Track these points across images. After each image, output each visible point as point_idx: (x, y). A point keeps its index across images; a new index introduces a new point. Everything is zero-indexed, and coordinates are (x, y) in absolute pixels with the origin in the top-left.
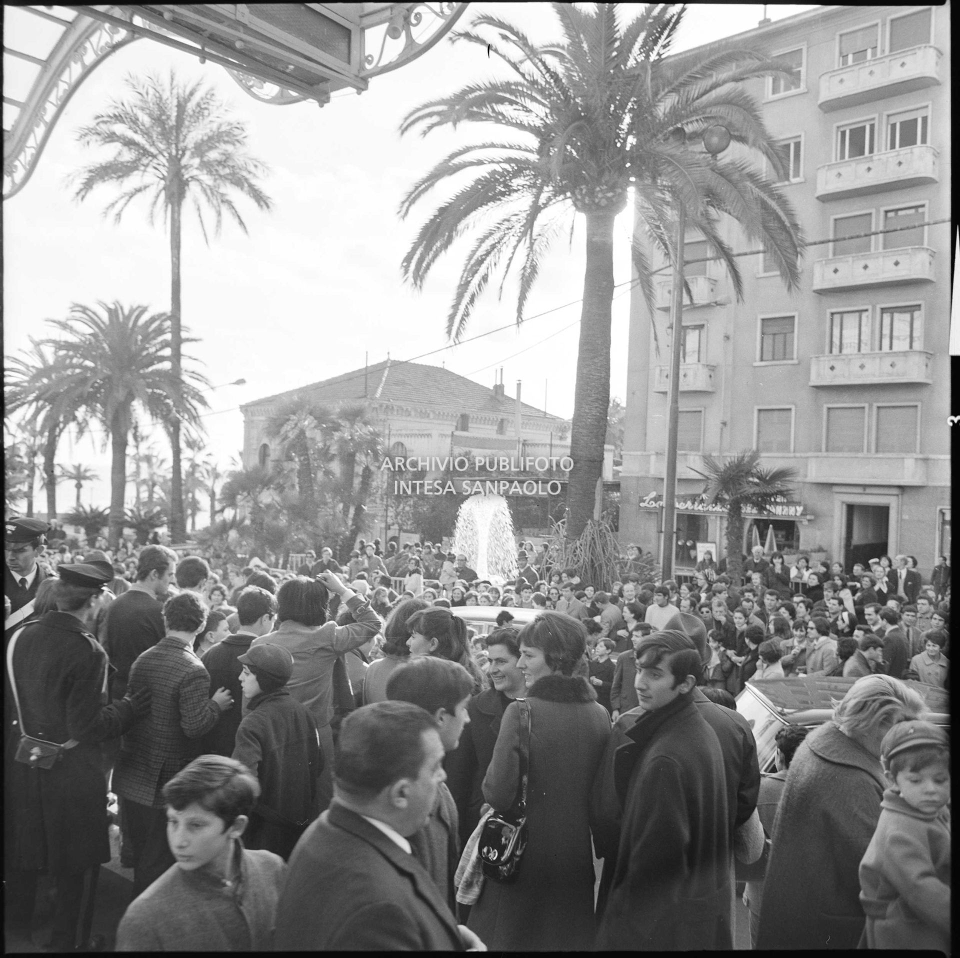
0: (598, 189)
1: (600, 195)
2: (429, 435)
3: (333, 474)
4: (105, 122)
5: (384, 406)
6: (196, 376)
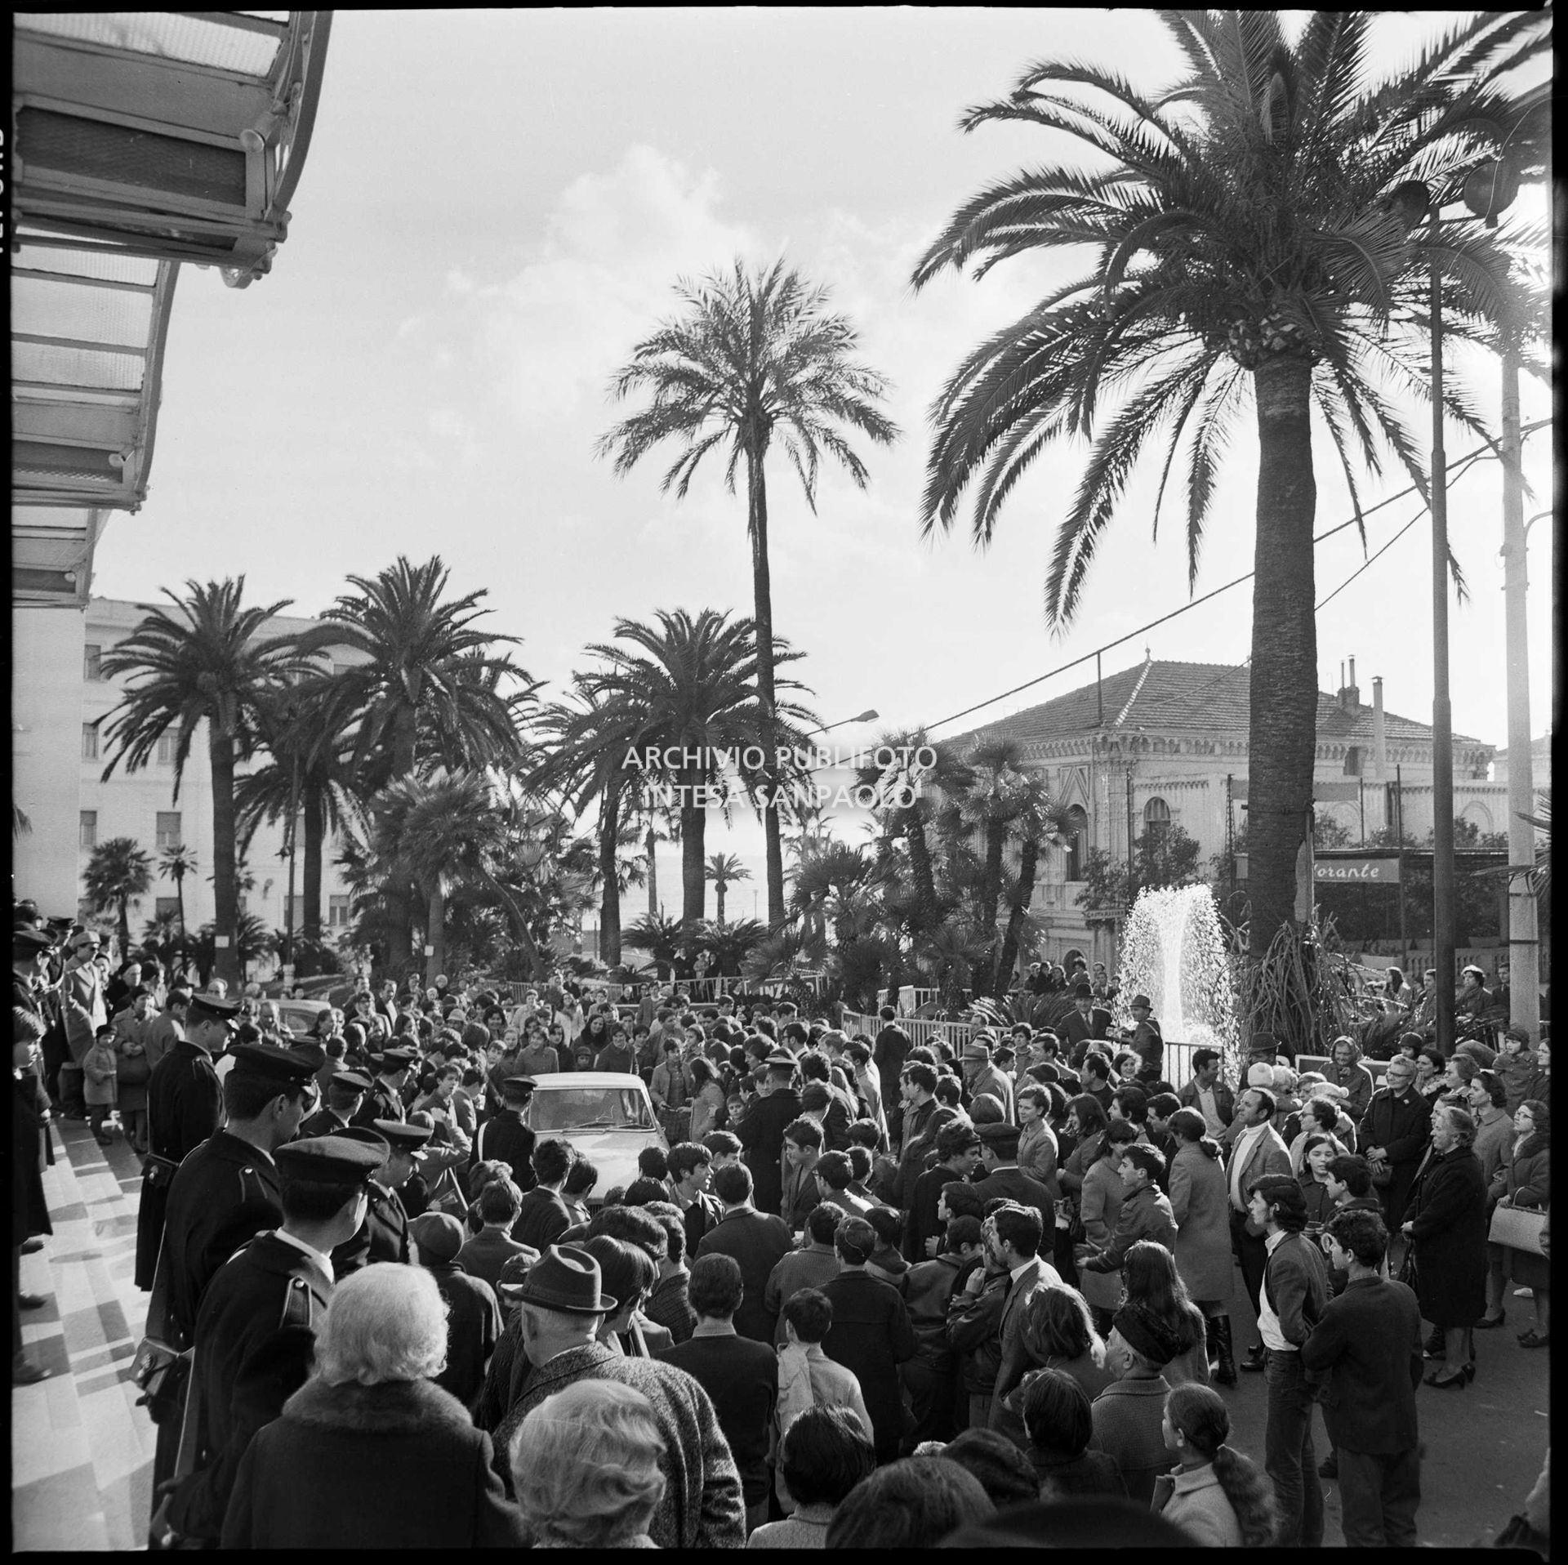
0: (1265, 321)
1: (1269, 333)
2: (1204, 784)
3: (974, 857)
4: (649, 353)
5: (1130, 739)
6: (798, 711)
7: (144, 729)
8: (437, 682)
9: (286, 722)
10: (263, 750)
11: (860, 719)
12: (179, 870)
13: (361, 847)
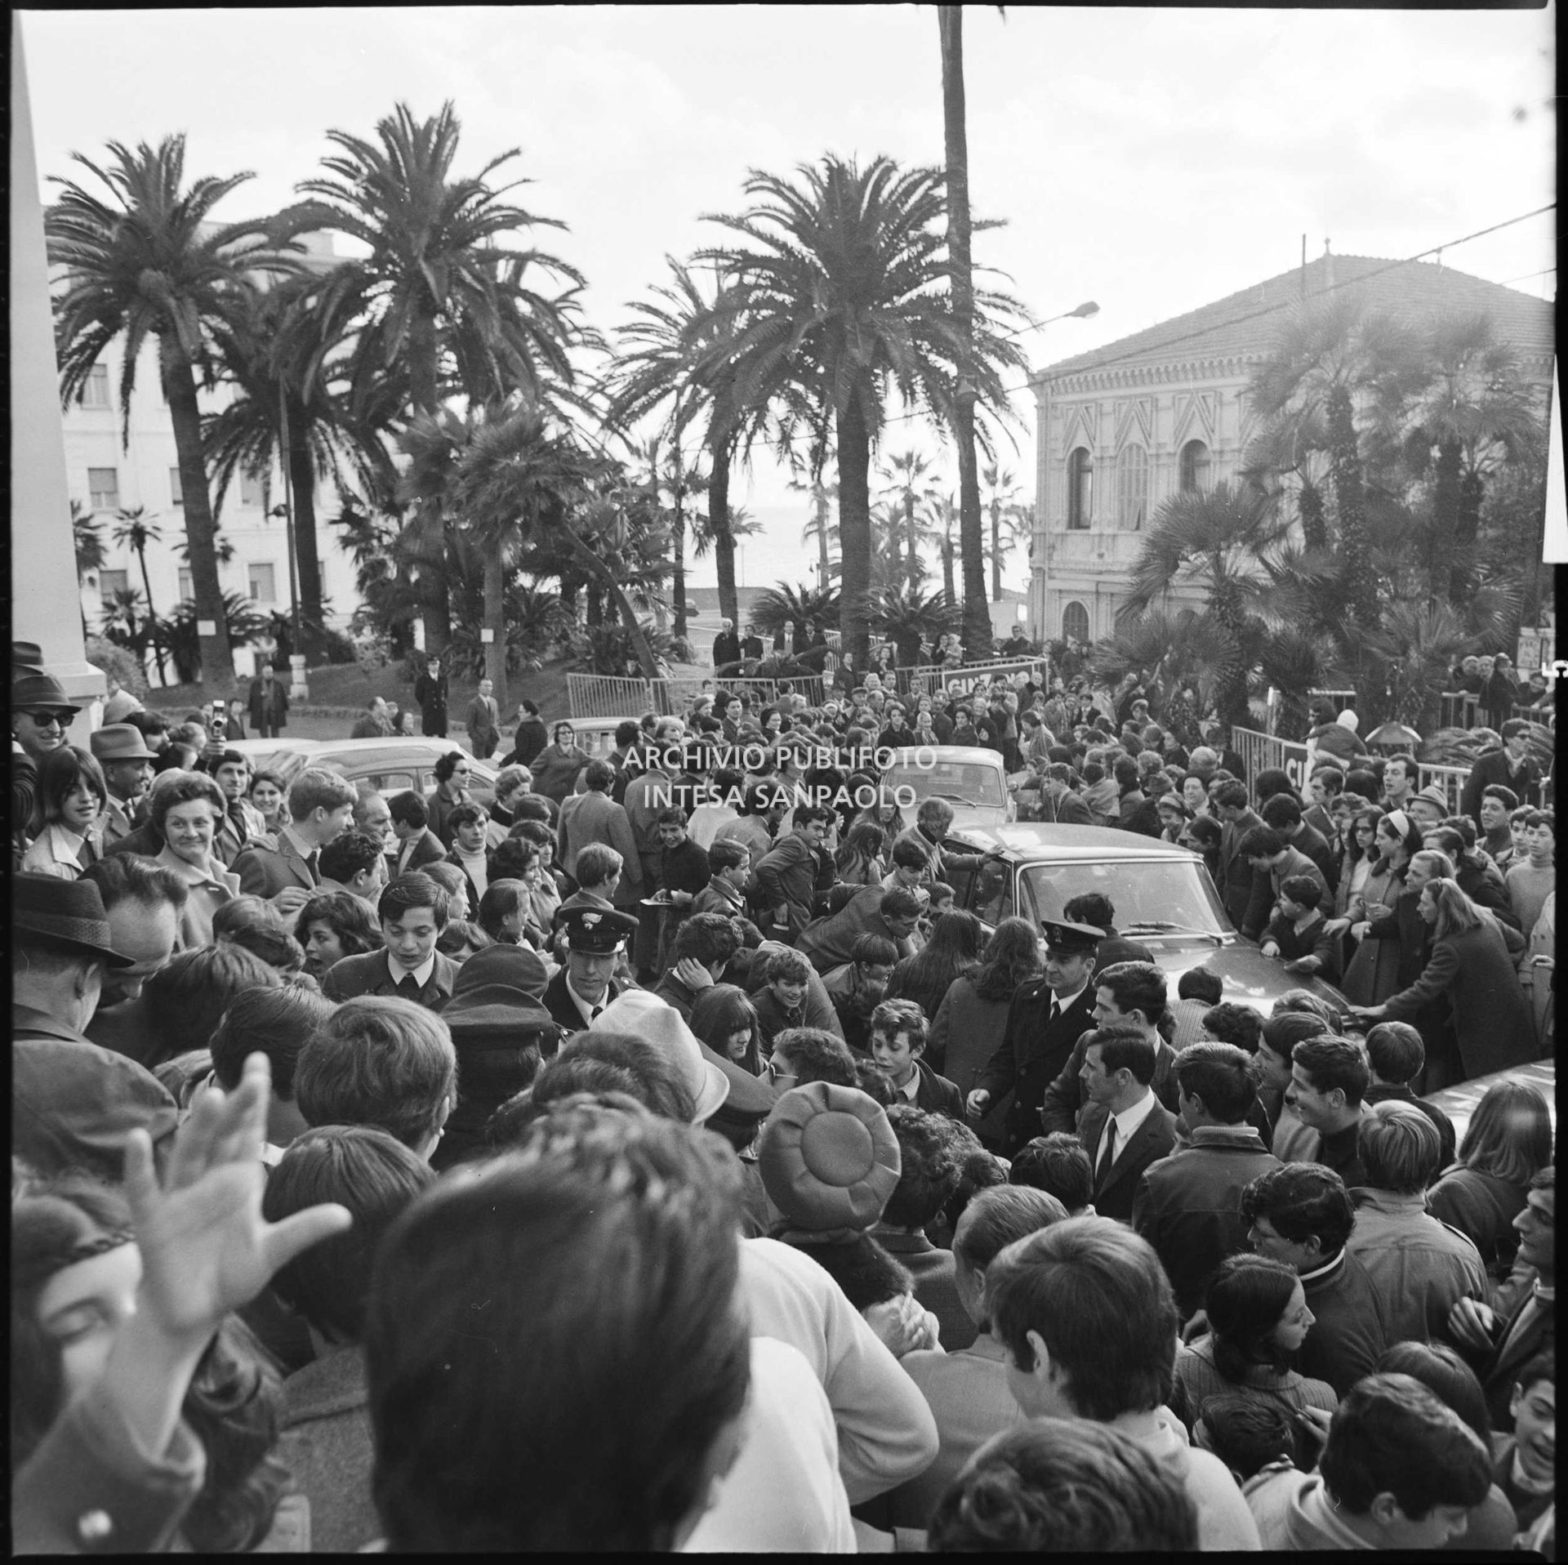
6: (1003, 302)
7: (75, 351)
8: (468, 278)
9: (264, 338)
10: (228, 381)
11: (1076, 314)
12: (139, 536)
13: (360, 503)
